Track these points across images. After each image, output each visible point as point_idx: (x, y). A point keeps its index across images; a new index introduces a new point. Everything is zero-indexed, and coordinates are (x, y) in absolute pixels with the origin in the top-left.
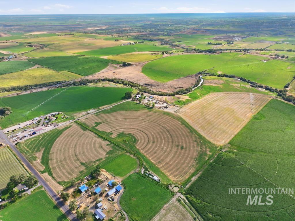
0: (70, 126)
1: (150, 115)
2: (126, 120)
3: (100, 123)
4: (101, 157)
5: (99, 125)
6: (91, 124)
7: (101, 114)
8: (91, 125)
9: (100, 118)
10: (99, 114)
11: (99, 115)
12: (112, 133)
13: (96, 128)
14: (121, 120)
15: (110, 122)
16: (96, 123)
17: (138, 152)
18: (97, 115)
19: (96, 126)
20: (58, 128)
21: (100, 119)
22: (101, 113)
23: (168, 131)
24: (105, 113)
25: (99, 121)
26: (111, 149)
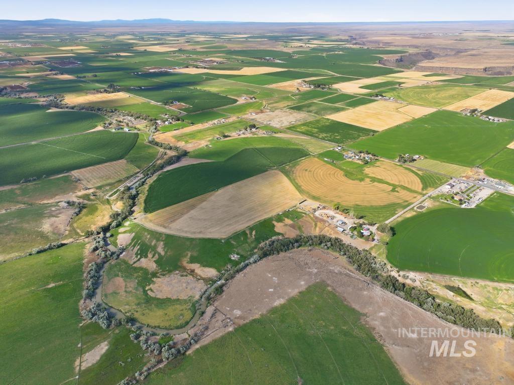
0: (423, 190)
1: (336, 197)
2: (364, 193)
4: (368, 168)
5: (391, 189)
6: (402, 191)
7: (403, 202)
8: (400, 190)
9: (398, 198)
10: (406, 203)
12: (371, 181)
13: (392, 187)
14: (371, 194)
15: (381, 192)
16: (398, 192)
17: (341, 170)
18: (407, 201)
19: (395, 189)
20: (434, 189)
21: (397, 196)
22: (404, 204)
23: (316, 180)
24: (398, 203)
25: (396, 193)
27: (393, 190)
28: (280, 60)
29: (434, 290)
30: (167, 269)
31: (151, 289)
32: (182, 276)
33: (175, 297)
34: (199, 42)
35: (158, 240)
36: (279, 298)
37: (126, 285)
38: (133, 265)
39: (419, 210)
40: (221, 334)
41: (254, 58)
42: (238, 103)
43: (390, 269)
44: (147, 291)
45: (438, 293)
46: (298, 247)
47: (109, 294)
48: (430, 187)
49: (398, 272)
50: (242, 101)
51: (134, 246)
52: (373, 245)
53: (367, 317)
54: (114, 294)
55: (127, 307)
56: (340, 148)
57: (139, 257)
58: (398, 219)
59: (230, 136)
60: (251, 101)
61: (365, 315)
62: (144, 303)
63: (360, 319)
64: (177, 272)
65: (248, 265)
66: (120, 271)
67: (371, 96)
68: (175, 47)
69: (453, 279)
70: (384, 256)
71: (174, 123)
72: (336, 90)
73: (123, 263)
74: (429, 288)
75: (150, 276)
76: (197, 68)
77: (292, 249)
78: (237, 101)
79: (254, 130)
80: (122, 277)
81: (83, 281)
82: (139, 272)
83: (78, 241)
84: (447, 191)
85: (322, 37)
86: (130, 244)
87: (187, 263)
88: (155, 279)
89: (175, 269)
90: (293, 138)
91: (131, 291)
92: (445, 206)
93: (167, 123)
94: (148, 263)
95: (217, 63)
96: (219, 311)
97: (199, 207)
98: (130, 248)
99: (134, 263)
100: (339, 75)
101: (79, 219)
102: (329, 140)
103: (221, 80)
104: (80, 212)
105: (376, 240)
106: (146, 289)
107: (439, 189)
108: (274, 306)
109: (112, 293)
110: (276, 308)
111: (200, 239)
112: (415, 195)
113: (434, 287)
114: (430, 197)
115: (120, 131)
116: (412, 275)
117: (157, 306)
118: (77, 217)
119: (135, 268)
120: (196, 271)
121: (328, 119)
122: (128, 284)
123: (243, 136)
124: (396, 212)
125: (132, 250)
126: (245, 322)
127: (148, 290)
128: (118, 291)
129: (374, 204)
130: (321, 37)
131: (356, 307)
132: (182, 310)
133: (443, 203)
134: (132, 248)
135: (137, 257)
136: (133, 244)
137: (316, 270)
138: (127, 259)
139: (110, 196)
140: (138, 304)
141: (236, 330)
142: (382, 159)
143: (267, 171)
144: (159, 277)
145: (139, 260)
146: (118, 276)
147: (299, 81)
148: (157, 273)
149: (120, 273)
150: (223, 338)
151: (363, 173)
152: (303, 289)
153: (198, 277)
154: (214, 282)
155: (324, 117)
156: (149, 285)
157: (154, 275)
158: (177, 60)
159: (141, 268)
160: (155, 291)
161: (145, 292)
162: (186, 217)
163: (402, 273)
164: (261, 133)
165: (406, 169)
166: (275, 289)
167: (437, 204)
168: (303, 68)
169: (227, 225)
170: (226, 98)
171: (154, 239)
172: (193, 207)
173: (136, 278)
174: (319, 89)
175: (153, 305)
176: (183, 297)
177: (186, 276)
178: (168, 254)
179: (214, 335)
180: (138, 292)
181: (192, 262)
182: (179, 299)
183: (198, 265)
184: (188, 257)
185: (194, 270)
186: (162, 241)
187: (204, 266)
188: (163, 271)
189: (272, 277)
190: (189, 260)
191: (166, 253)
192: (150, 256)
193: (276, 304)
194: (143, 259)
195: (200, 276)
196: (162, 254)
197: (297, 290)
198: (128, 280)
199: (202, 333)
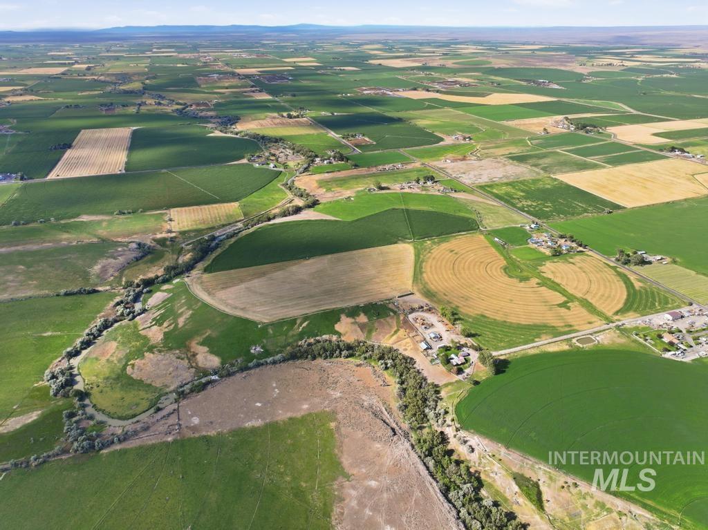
0: (616, 313)
1: (462, 297)
2: (511, 300)
3: (560, 305)
4: (552, 264)
5: (561, 302)
6: (577, 308)
7: (562, 327)
8: (576, 306)
9: (561, 318)
10: (567, 329)
11: (566, 326)
12: (538, 284)
13: (565, 299)
14: (521, 303)
15: (539, 304)
16: (569, 308)
17: (505, 258)
18: (570, 326)
19: (568, 302)
20: (639, 315)
21: (562, 314)
22: (562, 330)
23: (453, 268)
24: (553, 327)
25: (563, 310)
26: (539, 267)
27: (563, 305)
28: (558, 84)
29: (491, 475)
30: (170, 345)
31: (133, 365)
32: (178, 358)
33: (149, 382)
34: (460, 55)
35: (189, 308)
36: (258, 417)
37: (114, 353)
38: (140, 332)
39: (578, 344)
40: (154, 442)
41: (520, 80)
42: (441, 143)
43: (449, 422)
44: (128, 365)
45: (494, 481)
46: (347, 357)
47: (90, 359)
48: (635, 311)
49: (457, 430)
50: (449, 141)
51: (159, 309)
52: (454, 380)
53: (348, 480)
54: (95, 360)
55: (94, 378)
56: (533, 226)
57: (154, 323)
58: (529, 351)
59: (388, 189)
60: (463, 142)
61: (347, 477)
62: (113, 379)
63: (334, 479)
64: (177, 351)
65: (262, 364)
66: (122, 335)
67: (661, 150)
68: (420, 62)
69: (537, 467)
70: (456, 401)
71: (334, 163)
72: (609, 136)
73: (132, 327)
74: (486, 469)
75: (146, 349)
76: (428, 90)
77: (337, 357)
78: (442, 140)
79: (429, 183)
80: (119, 342)
81: (80, 337)
82: (137, 341)
83: (113, 291)
84: (661, 323)
85: (663, 50)
86: (159, 305)
87: (197, 344)
88: (146, 354)
89: (178, 348)
90: (473, 202)
91: (113, 361)
92: (633, 347)
93: (325, 162)
94: (156, 334)
95: (461, 85)
96: (178, 412)
97: (268, 276)
98: (154, 311)
99: (144, 329)
100: (635, 112)
101: (136, 266)
102: (528, 212)
103: (446, 109)
104: (142, 257)
105: (465, 375)
106: (129, 363)
107: (647, 318)
108: (243, 427)
109: (93, 358)
110: (245, 429)
111: (236, 318)
112: (594, 318)
113: (496, 469)
114: (618, 327)
115: (265, 166)
116: (474, 440)
117: (122, 386)
118: (136, 263)
119: (139, 336)
120: (197, 356)
121: (556, 180)
122: (117, 352)
123: (407, 190)
124: (536, 340)
125: (154, 313)
126: (192, 436)
127: (131, 364)
128: (100, 358)
129: (513, 319)
130: (660, 50)
131: (346, 461)
132: (143, 399)
133: (635, 341)
135: (151, 323)
136: (161, 306)
137: (339, 395)
138: (140, 322)
139: (186, 245)
140: (107, 378)
141: (175, 441)
142: (590, 253)
143: (396, 243)
144: (153, 353)
145: (150, 327)
146: (116, 340)
147: (560, 117)
148: (156, 347)
149: (120, 337)
150: (153, 447)
151: (538, 269)
152: (299, 415)
153: (194, 365)
154: (205, 375)
155: (552, 176)
156: (136, 359)
157: (151, 349)
158: (411, 79)
159: (145, 337)
160: (136, 367)
161: (126, 365)
162: (243, 286)
163: (462, 433)
164: (435, 190)
165: (619, 274)
166: (265, 404)
167: (623, 340)
168: (586, 98)
169: (282, 307)
170: (431, 135)
171: (186, 305)
172: (264, 274)
173: (131, 347)
174: (581, 133)
175: (120, 384)
176: (158, 384)
177: (182, 359)
178: (186, 327)
179: (147, 439)
180: (118, 365)
181: (202, 344)
182: (151, 385)
183: (206, 349)
184: (204, 336)
185: (197, 354)
186: (193, 310)
187: (212, 352)
188: (163, 347)
189: (276, 387)
190: (201, 340)
191: (184, 326)
192: (165, 324)
193: (248, 424)
194: (155, 327)
195: (196, 364)
196: (180, 325)
197: (289, 415)
198: (121, 348)
199: (136, 433)
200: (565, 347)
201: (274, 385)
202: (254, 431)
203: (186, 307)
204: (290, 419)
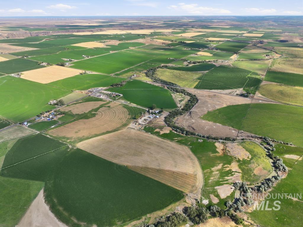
30: (230, 158)
31: (248, 158)
32: (230, 152)
33: (244, 149)
35: (212, 172)
36: (217, 125)
37: (256, 168)
38: (242, 172)
47: (267, 170)
51: (227, 180)
54: (265, 169)
55: (265, 160)
57: (233, 173)
62: (257, 156)
64: (229, 154)
73: (245, 178)
75: (241, 162)
80: (253, 172)
81: (274, 187)
82: (244, 168)
86: (226, 184)
87: (219, 153)
88: (241, 160)
89: (227, 155)
94: (234, 167)
96: (237, 135)
98: (230, 181)
99: (239, 173)
106: (250, 159)
109: (266, 170)
117: (254, 152)
119: (242, 170)
120: (222, 149)
122: (255, 167)
125: (231, 179)
126: (236, 129)
127: (249, 159)
128: (262, 168)
132: (247, 145)
134: (230, 180)
135: (234, 174)
136: (226, 182)
138: (240, 178)
140: (260, 158)
141: (241, 130)
144: (239, 159)
145: (236, 172)
146: (254, 174)
148: (237, 161)
149: (252, 175)
153: (225, 147)
156: (246, 160)
157: (239, 161)
159: (240, 168)
160: (247, 156)
161: (251, 159)
166: (213, 126)
171: (212, 174)
173: (248, 166)
175: (255, 153)
176: (241, 147)
177: (228, 150)
178: (219, 162)
179: (249, 134)
180: (254, 161)
181: (217, 152)
182: (243, 148)
183: (217, 150)
184: (215, 154)
185: (222, 150)
186: (211, 169)
187: (216, 147)
188: (233, 159)
189: (206, 128)
190: (216, 154)
191: (219, 164)
192: (228, 169)
193: (220, 125)
194: (233, 171)
195: (224, 147)
196: (221, 164)
197: (209, 122)
198: (252, 169)
199: (252, 137)
200: (132, 104)
201: (206, 129)
202: (220, 123)
203: (213, 173)
204: (210, 121)
